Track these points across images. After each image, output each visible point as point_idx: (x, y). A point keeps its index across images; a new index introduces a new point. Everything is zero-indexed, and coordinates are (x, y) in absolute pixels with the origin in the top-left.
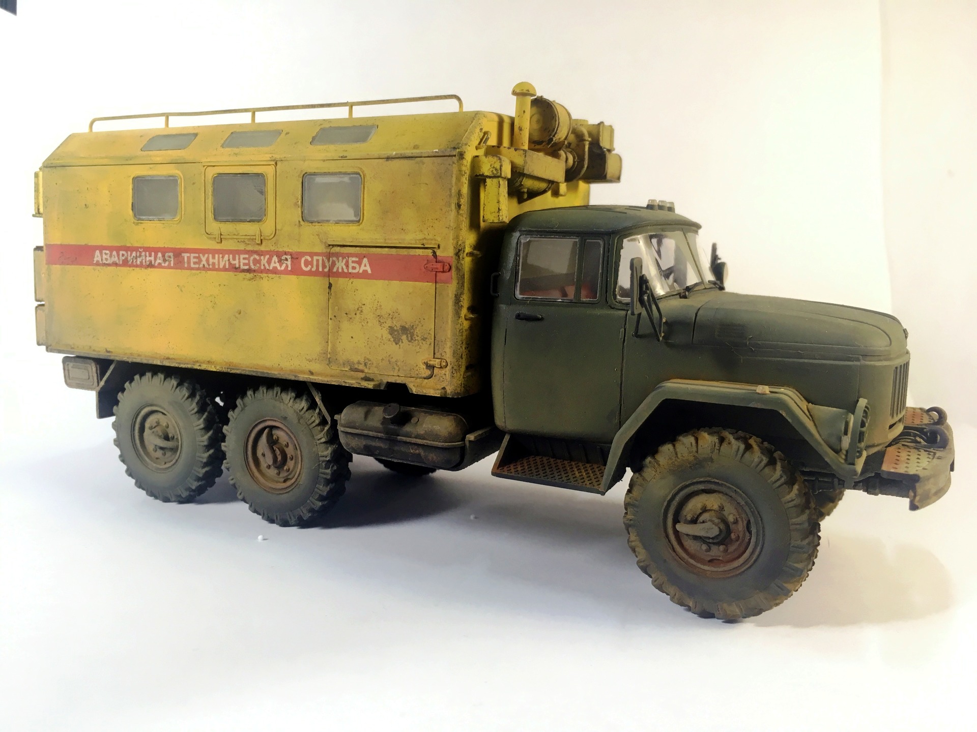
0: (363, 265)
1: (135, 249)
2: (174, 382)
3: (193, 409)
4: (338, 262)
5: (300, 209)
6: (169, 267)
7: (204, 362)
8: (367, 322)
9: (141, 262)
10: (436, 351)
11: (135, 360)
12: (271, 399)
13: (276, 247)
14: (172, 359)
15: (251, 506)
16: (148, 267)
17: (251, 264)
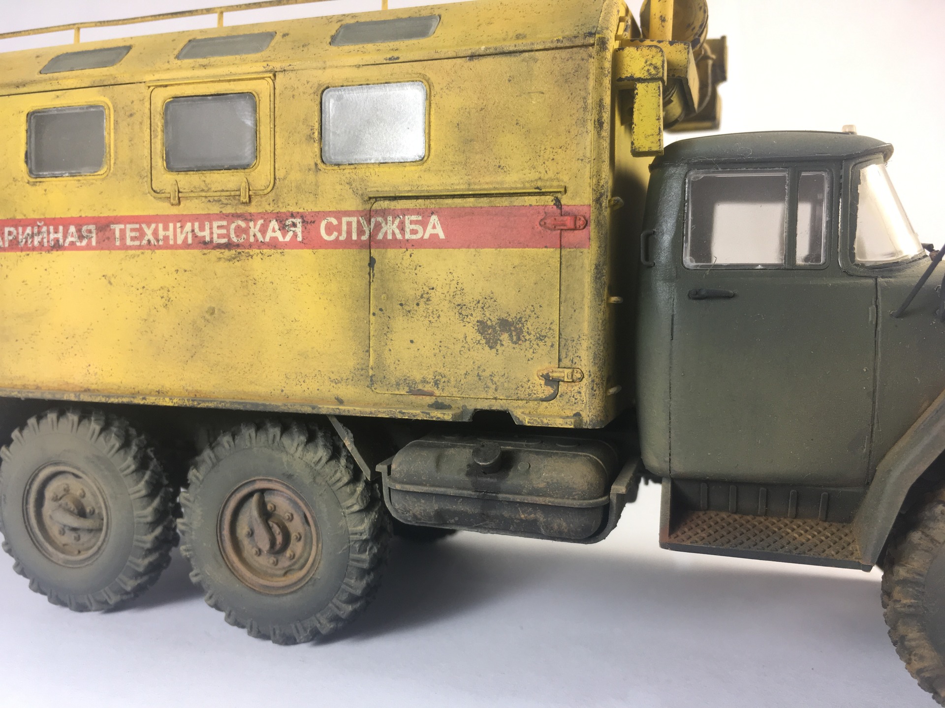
0: (430, 227)
1: (32, 223)
2: (94, 426)
3: (129, 467)
4: (386, 224)
5: (316, 145)
6: (89, 247)
7: (150, 394)
8: (439, 317)
9: (41, 243)
10: (563, 355)
11: (31, 396)
12: (265, 447)
13: (276, 206)
14: (94, 390)
15: (228, 616)
16: (52, 250)
17: (233, 235)
